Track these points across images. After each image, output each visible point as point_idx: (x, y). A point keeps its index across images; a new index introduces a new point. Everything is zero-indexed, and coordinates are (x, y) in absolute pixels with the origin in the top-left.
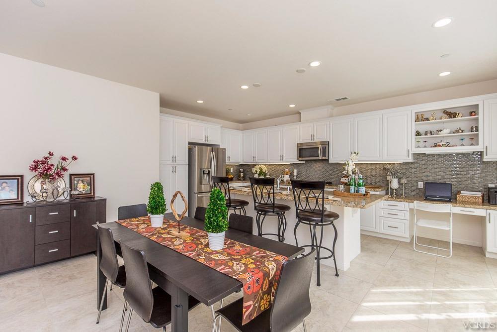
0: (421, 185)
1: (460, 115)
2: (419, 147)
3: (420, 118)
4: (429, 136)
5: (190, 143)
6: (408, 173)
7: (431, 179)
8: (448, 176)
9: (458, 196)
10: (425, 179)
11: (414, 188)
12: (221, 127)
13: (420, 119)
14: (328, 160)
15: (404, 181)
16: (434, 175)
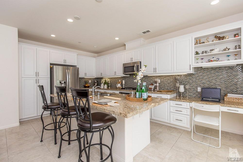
0: (199, 89)
1: (227, 37)
2: (198, 63)
3: (198, 41)
4: (205, 54)
5: (51, 64)
6: (191, 81)
7: (206, 85)
8: (219, 83)
9: (225, 97)
10: (202, 85)
11: (195, 92)
12: (77, 55)
13: (198, 43)
15: (187, 87)
16: (208, 83)
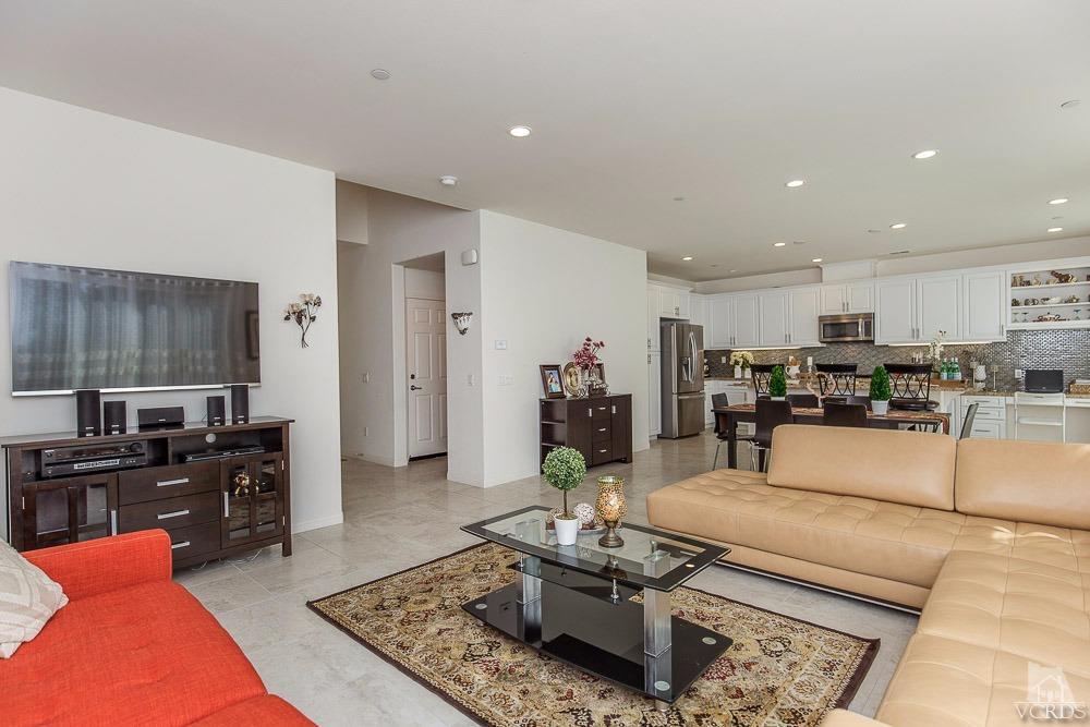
0: (1019, 373)
1: (1074, 279)
2: (1016, 321)
3: (1020, 281)
4: (1031, 306)
5: (662, 319)
6: (999, 357)
9: (1071, 386)
11: (1009, 378)
13: (1018, 284)
14: (873, 342)
15: (995, 368)
16: (1036, 360)
